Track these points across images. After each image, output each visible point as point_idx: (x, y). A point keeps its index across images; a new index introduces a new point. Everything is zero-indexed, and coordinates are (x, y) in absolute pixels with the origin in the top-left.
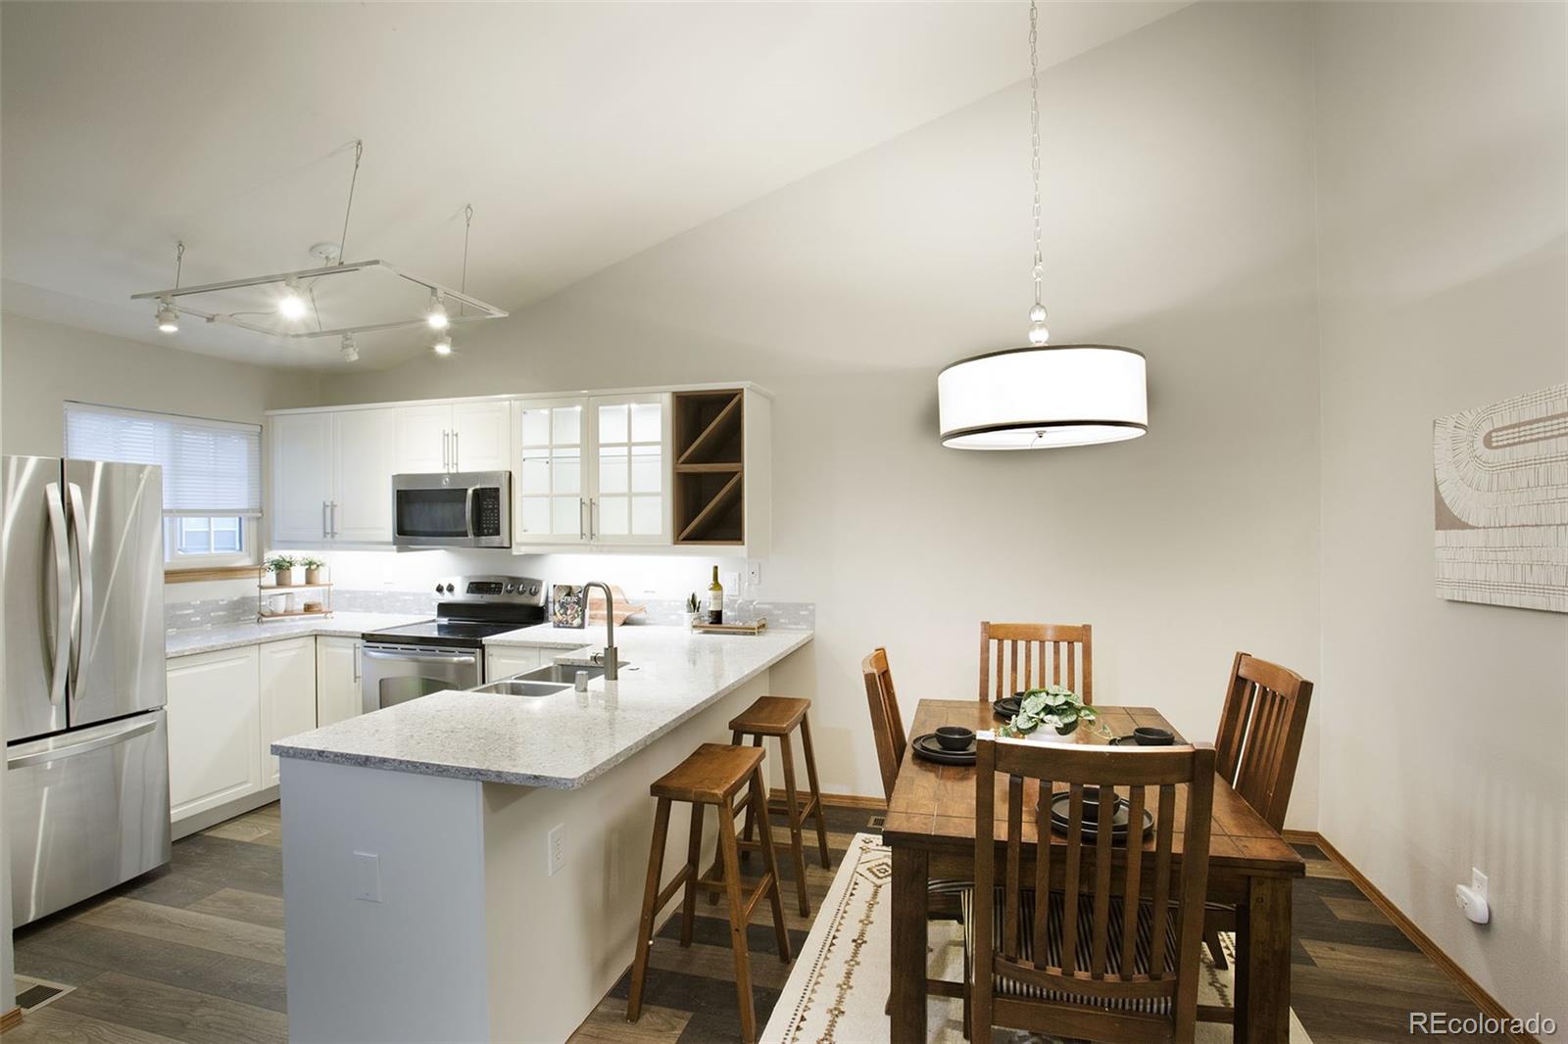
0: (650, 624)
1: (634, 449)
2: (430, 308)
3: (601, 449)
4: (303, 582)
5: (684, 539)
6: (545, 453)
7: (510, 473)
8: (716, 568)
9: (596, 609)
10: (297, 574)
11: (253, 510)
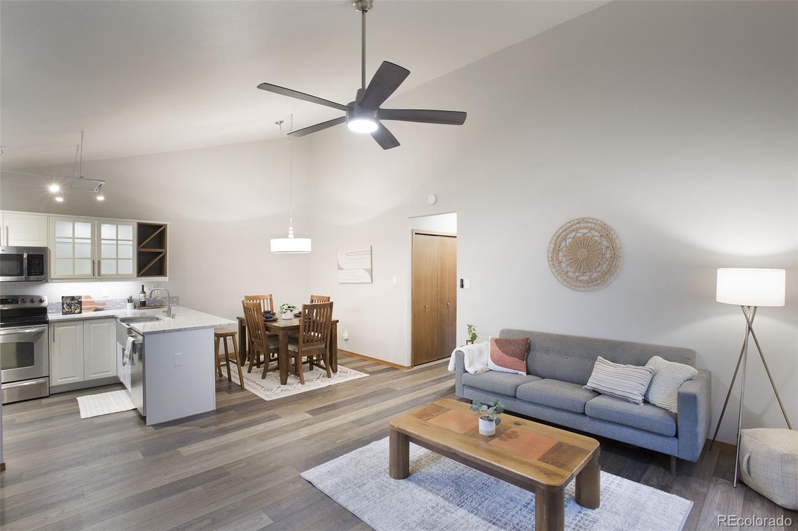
0: (106, 310)
1: (119, 242)
2: (99, 194)
3: (102, 241)
5: (140, 275)
6: (71, 240)
7: (48, 248)
8: (143, 286)
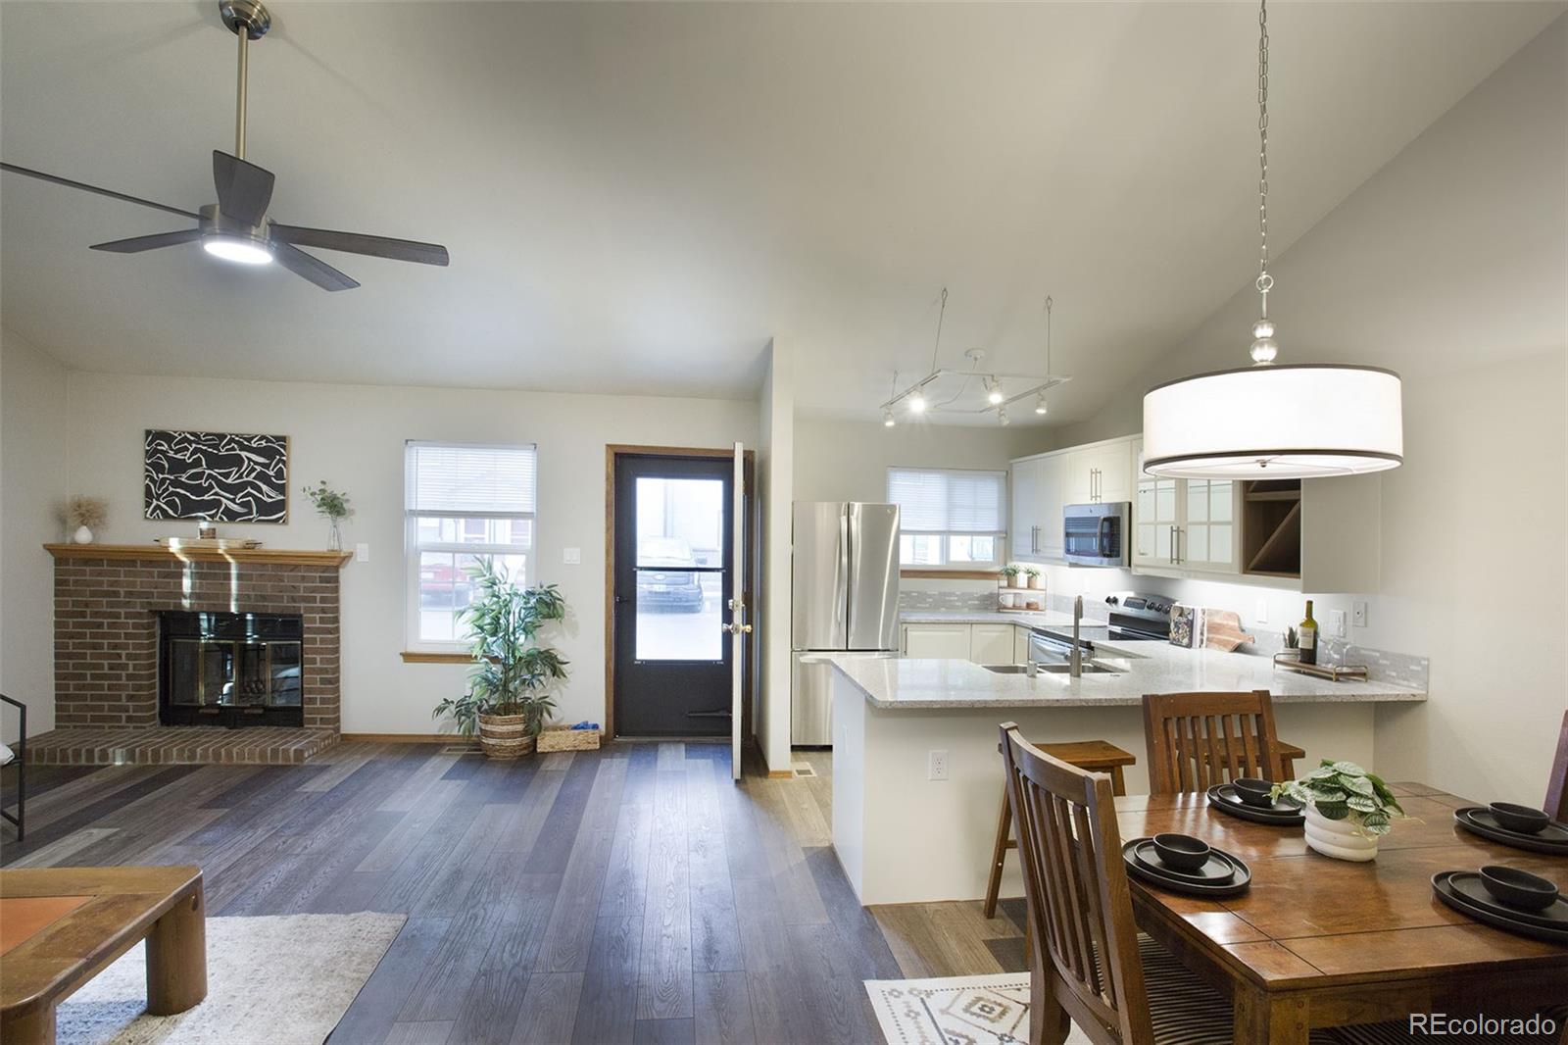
1: (1211, 480)
3: (1188, 482)
4: (1026, 586)
5: (1253, 569)
6: (1153, 486)
7: (1130, 504)
8: (1311, 603)
9: (1214, 633)
10: (1022, 579)
11: (1000, 532)
